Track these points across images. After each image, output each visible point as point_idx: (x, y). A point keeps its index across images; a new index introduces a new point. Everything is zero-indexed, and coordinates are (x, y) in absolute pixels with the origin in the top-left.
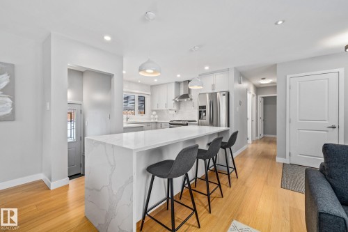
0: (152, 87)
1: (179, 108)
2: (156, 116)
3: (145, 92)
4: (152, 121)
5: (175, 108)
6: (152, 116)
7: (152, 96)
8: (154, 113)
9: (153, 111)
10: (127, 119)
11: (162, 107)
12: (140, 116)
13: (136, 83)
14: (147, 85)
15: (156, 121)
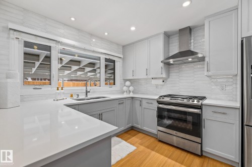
0: (125, 48)
1: (168, 76)
2: (131, 88)
3: (114, 53)
4: (125, 95)
5: (164, 76)
6: (125, 88)
7: (123, 59)
8: (128, 83)
9: (126, 80)
10: (87, 92)
11: (141, 75)
12: (107, 88)
13: (102, 39)
14: (118, 44)
15: (131, 95)
